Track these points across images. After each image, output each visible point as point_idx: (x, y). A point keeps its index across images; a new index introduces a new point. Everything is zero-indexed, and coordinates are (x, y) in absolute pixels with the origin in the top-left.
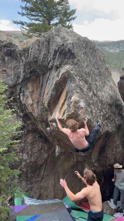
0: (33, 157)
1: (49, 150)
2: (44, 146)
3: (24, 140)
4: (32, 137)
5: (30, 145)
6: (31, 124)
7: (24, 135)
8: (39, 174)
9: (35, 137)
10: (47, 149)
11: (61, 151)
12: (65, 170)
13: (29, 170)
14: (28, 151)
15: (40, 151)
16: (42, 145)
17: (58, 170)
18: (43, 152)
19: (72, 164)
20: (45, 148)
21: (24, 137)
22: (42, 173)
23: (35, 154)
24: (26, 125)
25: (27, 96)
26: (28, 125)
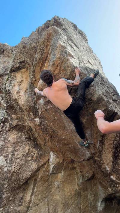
0: (14, 164)
1: (40, 158)
2: (32, 152)
3: (5, 138)
4: (16, 136)
5: (12, 145)
6: (17, 119)
7: (5, 132)
8: (22, 199)
9: (20, 137)
10: (37, 157)
11: (58, 160)
12: (67, 199)
13: (6, 186)
14: (7, 153)
15: (26, 157)
16: (29, 150)
17: (55, 197)
18: (30, 159)
19: (76, 187)
20: (34, 154)
21: (4, 134)
22: (28, 198)
23: (18, 160)
24: (9, 118)
25: (14, 84)
26: (12, 119)
